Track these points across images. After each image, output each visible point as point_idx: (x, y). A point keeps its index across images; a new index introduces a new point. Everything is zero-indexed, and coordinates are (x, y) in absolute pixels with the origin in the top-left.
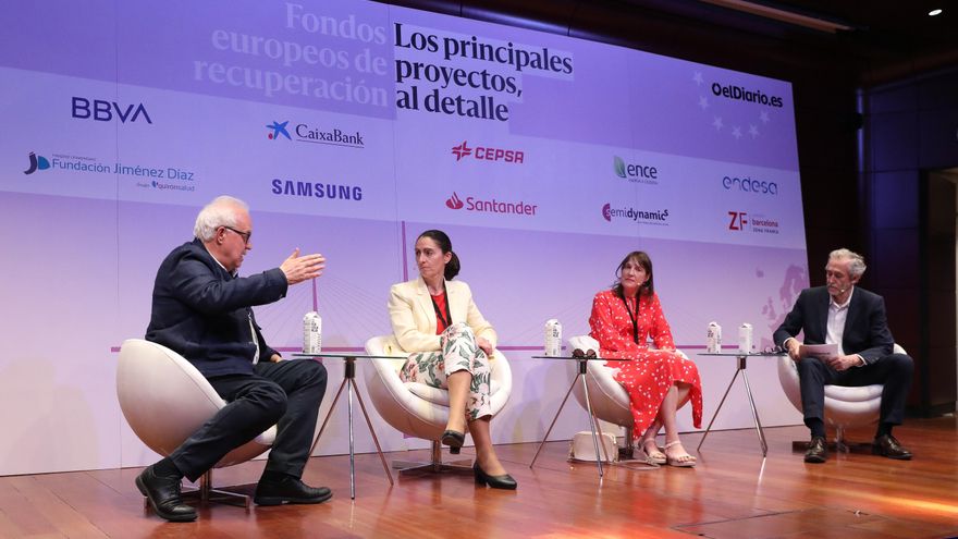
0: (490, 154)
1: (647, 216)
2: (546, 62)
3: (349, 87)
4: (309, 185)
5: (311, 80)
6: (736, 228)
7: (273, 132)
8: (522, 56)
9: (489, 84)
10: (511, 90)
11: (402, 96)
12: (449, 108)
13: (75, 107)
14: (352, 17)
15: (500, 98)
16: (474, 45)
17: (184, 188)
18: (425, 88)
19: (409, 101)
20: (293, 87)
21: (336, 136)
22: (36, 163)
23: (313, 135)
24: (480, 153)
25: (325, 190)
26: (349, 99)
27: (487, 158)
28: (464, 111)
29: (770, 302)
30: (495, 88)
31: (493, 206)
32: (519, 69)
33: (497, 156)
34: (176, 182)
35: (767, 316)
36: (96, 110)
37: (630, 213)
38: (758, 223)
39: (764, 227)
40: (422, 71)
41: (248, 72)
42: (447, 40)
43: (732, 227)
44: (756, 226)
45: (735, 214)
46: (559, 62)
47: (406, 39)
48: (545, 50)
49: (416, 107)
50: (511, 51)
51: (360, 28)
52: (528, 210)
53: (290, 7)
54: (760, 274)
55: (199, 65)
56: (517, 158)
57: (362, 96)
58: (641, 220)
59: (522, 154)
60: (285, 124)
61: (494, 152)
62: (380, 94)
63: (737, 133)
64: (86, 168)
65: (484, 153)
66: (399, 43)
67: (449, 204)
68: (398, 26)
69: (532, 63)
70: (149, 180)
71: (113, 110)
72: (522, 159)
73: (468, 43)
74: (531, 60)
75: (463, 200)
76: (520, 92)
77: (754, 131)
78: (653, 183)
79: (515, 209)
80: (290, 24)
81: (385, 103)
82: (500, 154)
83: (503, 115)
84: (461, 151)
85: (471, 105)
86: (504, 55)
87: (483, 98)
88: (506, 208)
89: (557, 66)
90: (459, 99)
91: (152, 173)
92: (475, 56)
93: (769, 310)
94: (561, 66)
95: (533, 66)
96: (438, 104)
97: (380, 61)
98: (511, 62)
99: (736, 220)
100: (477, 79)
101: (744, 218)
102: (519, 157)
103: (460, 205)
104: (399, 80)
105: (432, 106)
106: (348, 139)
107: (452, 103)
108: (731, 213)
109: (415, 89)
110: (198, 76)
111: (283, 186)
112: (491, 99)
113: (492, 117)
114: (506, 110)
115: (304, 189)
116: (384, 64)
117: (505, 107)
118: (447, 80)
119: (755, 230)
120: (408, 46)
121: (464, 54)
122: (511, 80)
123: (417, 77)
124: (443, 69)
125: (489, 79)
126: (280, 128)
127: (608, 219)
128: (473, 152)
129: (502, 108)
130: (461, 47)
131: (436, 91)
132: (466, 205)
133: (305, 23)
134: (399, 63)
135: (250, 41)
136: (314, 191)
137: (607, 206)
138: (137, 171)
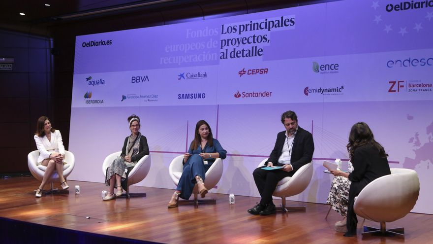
0: (253, 72)
1: (330, 90)
2: (283, 23)
3: (204, 55)
4: (189, 94)
5: (192, 56)
6: (395, 91)
7: (179, 77)
8: (271, 23)
9: (256, 41)
10: (265, 41)
11: (222, 54)
12: (239, 55)
13: (132, 80)
14: (207, 28)
15: (260, 46)
16: (251, 25)
17: (155, 100)
18: (230, 48)
19: (224, 56)
20: (187, 60)
21: (199, 75)
22: (124, 98)
23: (191, 76)
24: (250, 72)
25: (193, 96)
26: (204, 60)
27: (252, 74)
28: (245, 55)
29: (417, 135)
30: (258, 42)
31: (253, 95)
32: (269, 30)
33: (256, 72)
34: (154, 99)
35: (412, 144)
36: (137, 79)
37: (320, 90)
38: (413, 86)
39: (418, 89)
40: (230, 42)
41: (174, 58)
42: (240, 26)
43: (390, 91)
44: (411, 88)
45: (394, 83)
46: (289, 21)
47: (225, 31)
48: (282, 18)
49: (226, 58)
50: (266, 23)
51: (210, 31)
52: (267, 94)
53: (188, 30)
54: (410, 118)
55: (161, 59)
56: (265, 72)
57: (208, 57)
58: (326, 93)
59: (267, 69)
60: (183, 74)
61: (255, 71)
62: (214, 55)
63: (403, 31)
64: (134, 97)
65: (251, 72)
66: (223, 33)
67: (235, 96)
68: (223, 26)
69: (276, 25)
70: (147, 99)
71: (141, 79)
72: (267, 72)
73: (249, 25)
74: (275, 24)
75: (241, 94)
76: (269, 41)
77: (418, 27)
78: (336, 72)
79: (262, 95)
80: (187, 37)
81: (216, 59)
82: (258, 71)
83: (260, 53)
84: (242, 73)
85: (248, 52)
86: (263, 25)
87: (253, 47)
88: (258, 95)
89: (287, 23)
90: (243, 50)
91: (148, 97)
92: (251, 30)
93: (415, 140)
94: (290, 23)
95: (276, 27)
96: (235, 54)
97: (215, 42)
98: (266, 28)
99: (394, 86)
100: (251, 40)
101: (401, 84)
102: (266, 71)
103: (239, 96)
104: (222, 48)
105: (232, 56)
106: (202, 76)
107: (240, 53)
108: (390, 82)
109: (227, 50)
110: (161, 63)
111: (181, 96)
112: (256, 47)
113: (256, 55)
114: (262, 51)
115: (187, 96)
116: (217, 43)
117: (262, 49)
118: (239, 43)
119: (411, 90)
120: (226, 33)
121: (246, 30)
122: (265, 36)
123: (228, 45)
124: (238, 39)
125: (256, 38)
126: (182, 76)
127: (307, 94)
128: (247, 72)
129: (260, 50)
130: (245, 27)
131: (235, 49)
132: (242, 95)
133: (192, 35)
134: (222, 41)
135: (175, 47)
136: (190, 96)
137: (307, 88)
138: (145, 97)
